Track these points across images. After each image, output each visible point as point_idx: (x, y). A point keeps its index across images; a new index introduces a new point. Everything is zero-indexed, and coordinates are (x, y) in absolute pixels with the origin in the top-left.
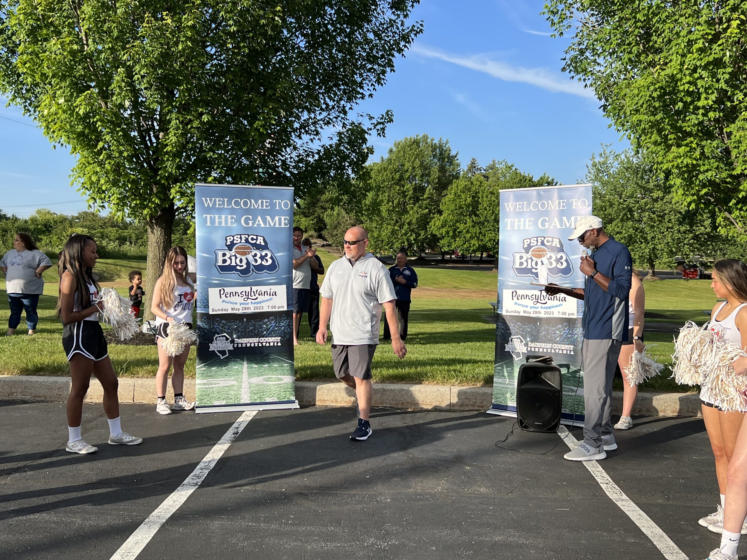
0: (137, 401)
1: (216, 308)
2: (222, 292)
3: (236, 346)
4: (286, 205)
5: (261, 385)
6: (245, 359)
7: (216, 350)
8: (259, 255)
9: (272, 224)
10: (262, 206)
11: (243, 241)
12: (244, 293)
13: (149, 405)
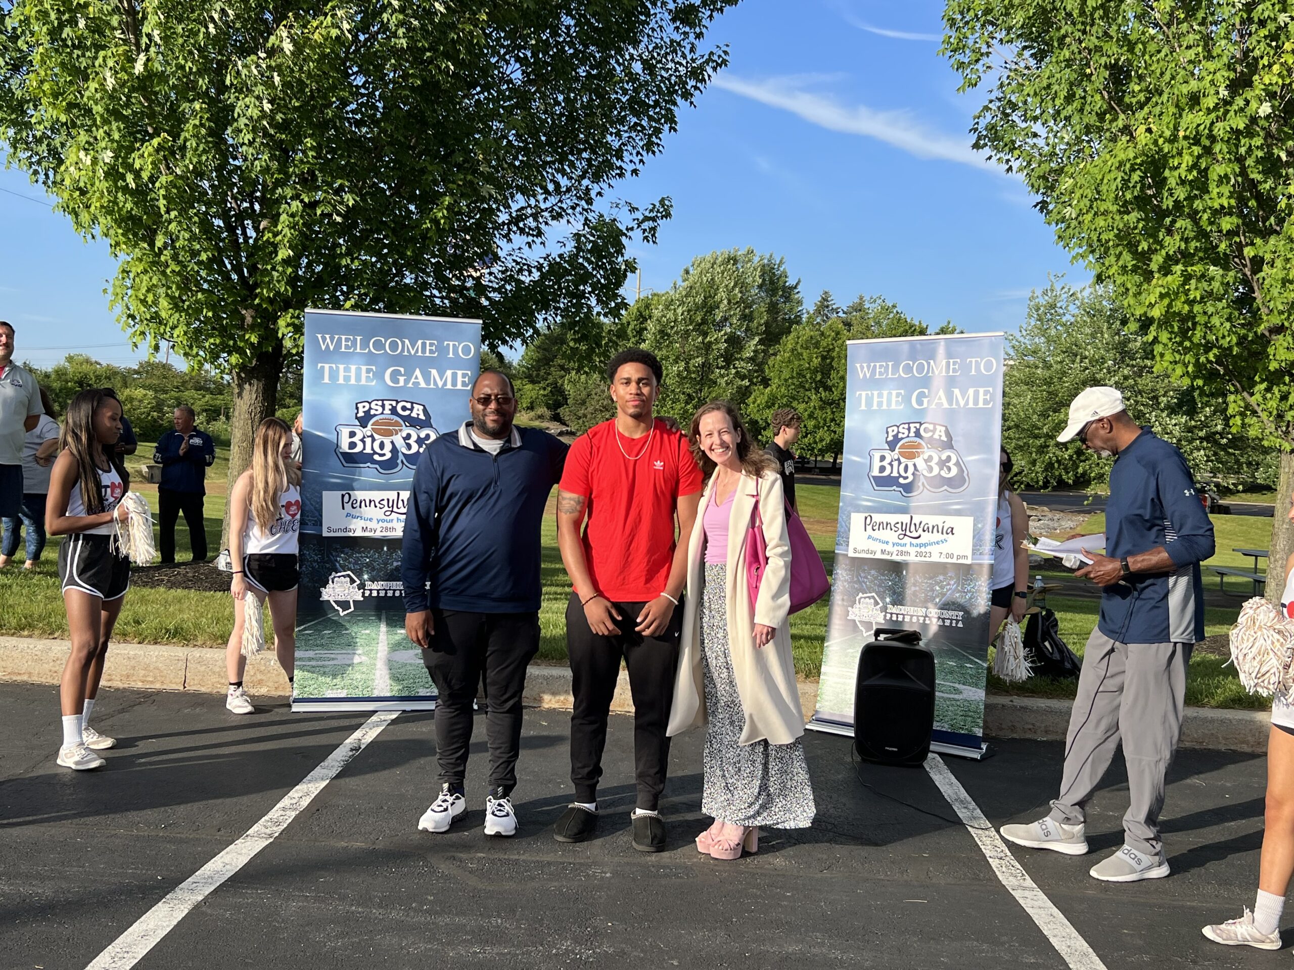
0: (192, 687)
1: (334, 527)
2: (346, 498)
3: (367, 593)
4: (466, 350)
5: (411, 665)
6: (383, 617)
7: (331, 600)
8: (414, 437)
9: (440, 384)
10: (424, 351)
11: (387, 411)
12: (385, 502)
13: (210, 694)
